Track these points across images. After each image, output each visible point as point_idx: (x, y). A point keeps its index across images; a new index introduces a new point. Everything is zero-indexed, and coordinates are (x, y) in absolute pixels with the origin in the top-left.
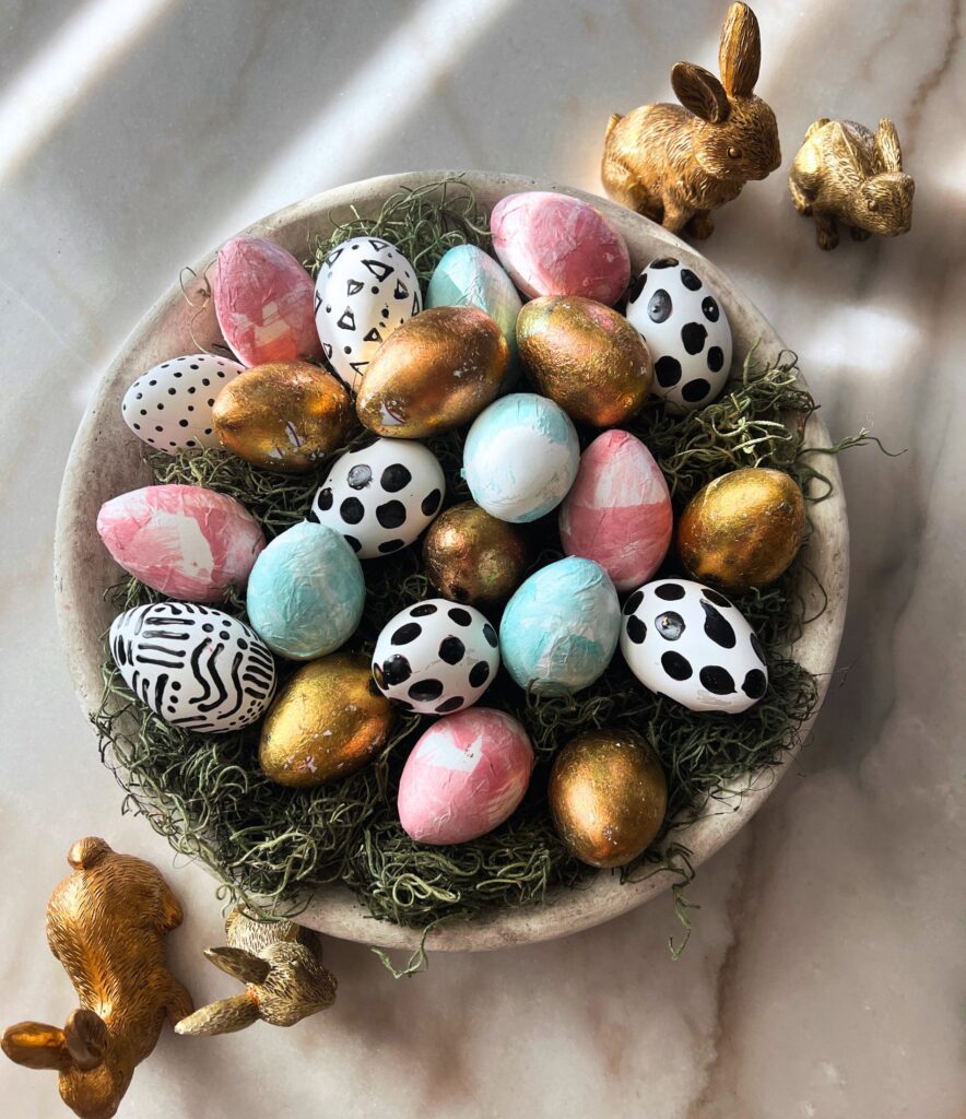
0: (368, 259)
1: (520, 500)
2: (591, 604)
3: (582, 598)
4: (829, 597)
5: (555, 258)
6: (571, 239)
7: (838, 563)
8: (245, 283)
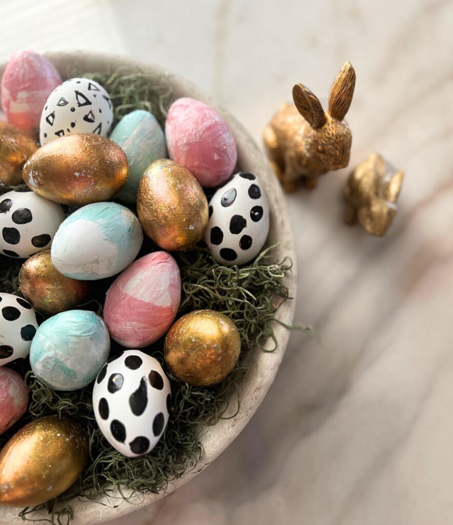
0: (80, 91)
1: (64, 264)
2: (76, 346)
3: (72, 340)
4: (240, 411)
5: (185, 142)
6: (198, 135)
7: (256, 394)
8: (15, 74)
